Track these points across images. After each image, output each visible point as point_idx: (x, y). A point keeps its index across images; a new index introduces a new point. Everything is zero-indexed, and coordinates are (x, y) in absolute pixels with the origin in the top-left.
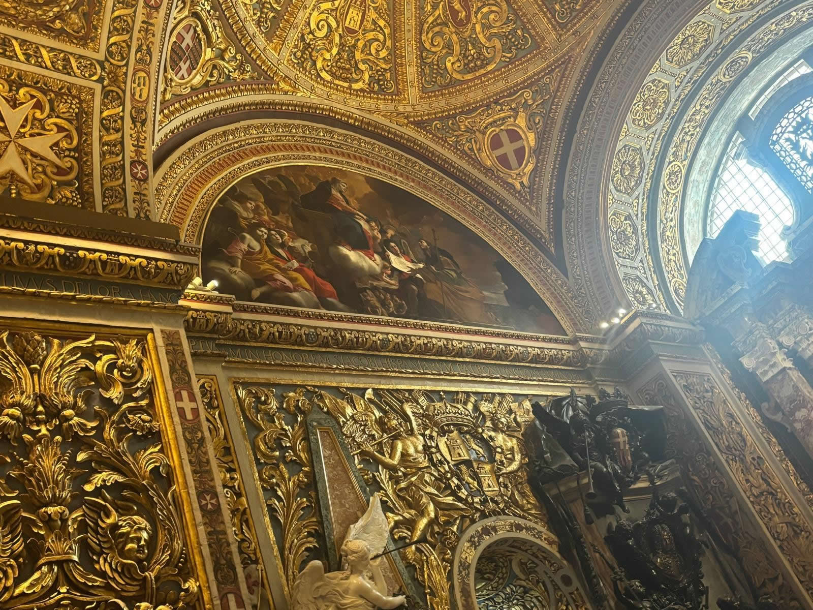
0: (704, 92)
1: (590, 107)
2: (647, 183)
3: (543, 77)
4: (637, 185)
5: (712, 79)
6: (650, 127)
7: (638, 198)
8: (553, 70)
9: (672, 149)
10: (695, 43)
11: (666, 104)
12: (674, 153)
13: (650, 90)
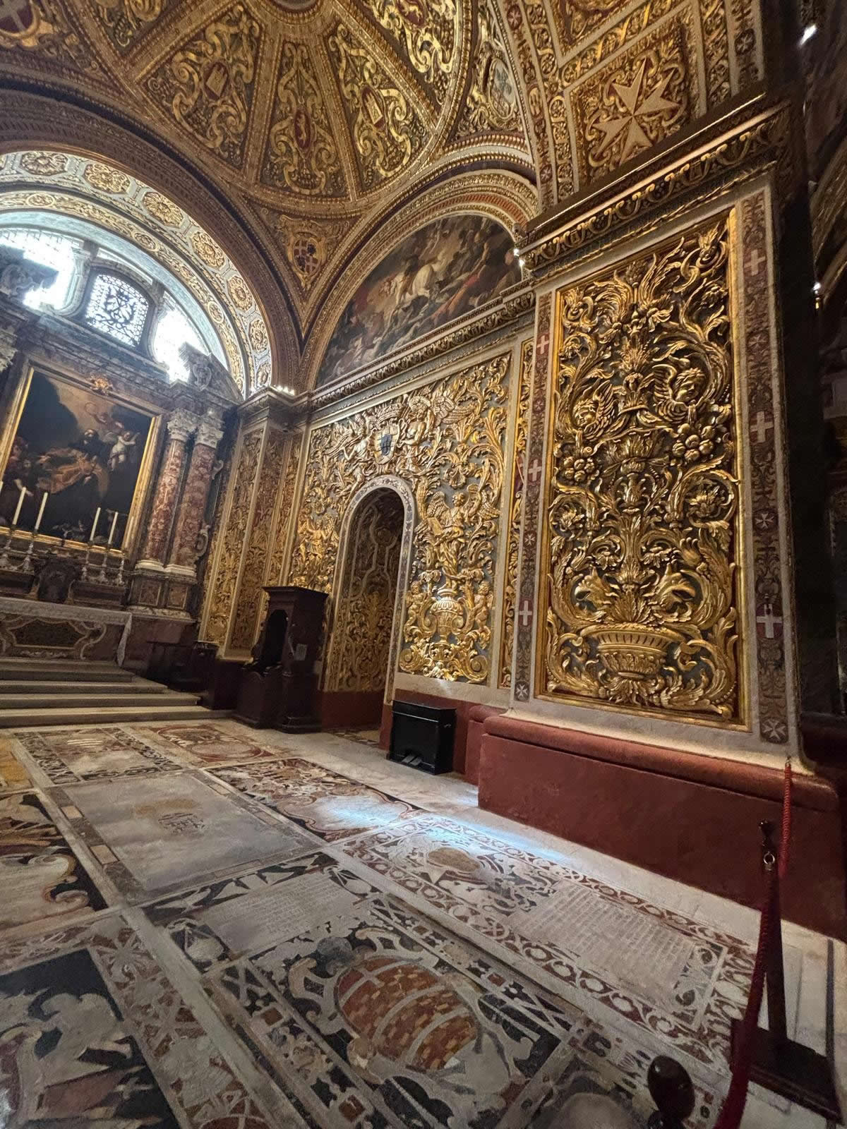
0: (122, 219)
1: (89, 119)
2: (31, 179)
3: (97, 61)
4: (30, 171)
5: (133, 225)
6: (86, 179)
7: (18, 173)
8: (105, 72)
9: (67, 197)
10: (164, 213)
11: (108, 191)
12: (62, 199)
13: (120, 178)
